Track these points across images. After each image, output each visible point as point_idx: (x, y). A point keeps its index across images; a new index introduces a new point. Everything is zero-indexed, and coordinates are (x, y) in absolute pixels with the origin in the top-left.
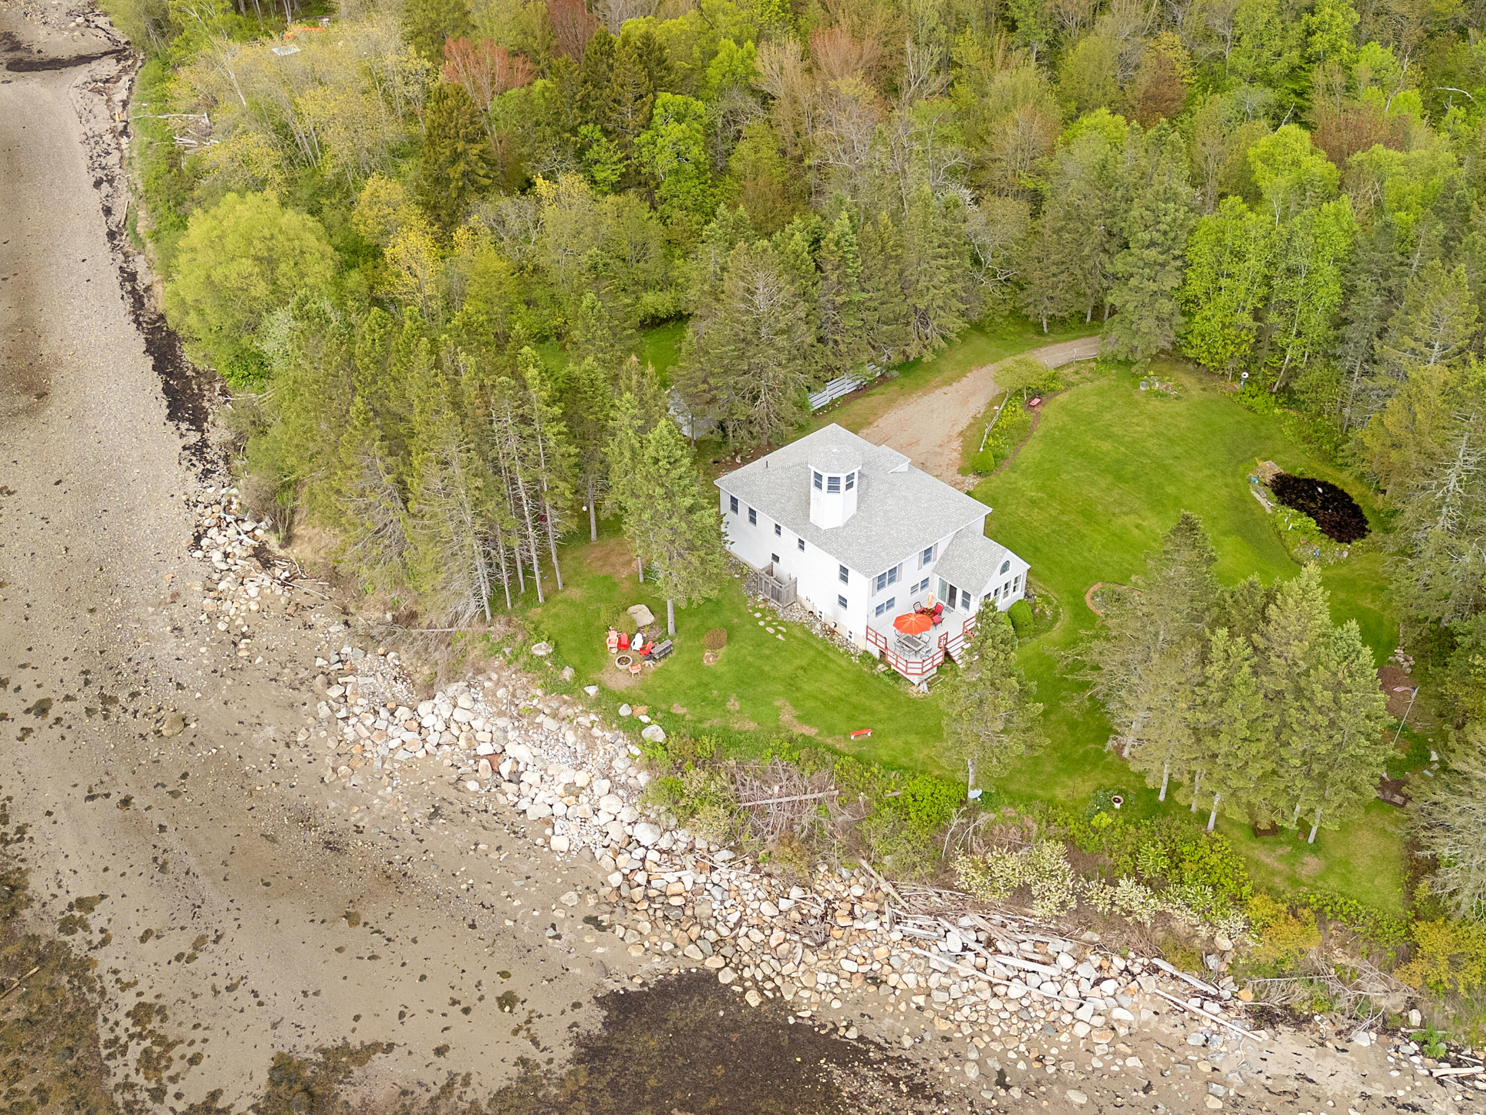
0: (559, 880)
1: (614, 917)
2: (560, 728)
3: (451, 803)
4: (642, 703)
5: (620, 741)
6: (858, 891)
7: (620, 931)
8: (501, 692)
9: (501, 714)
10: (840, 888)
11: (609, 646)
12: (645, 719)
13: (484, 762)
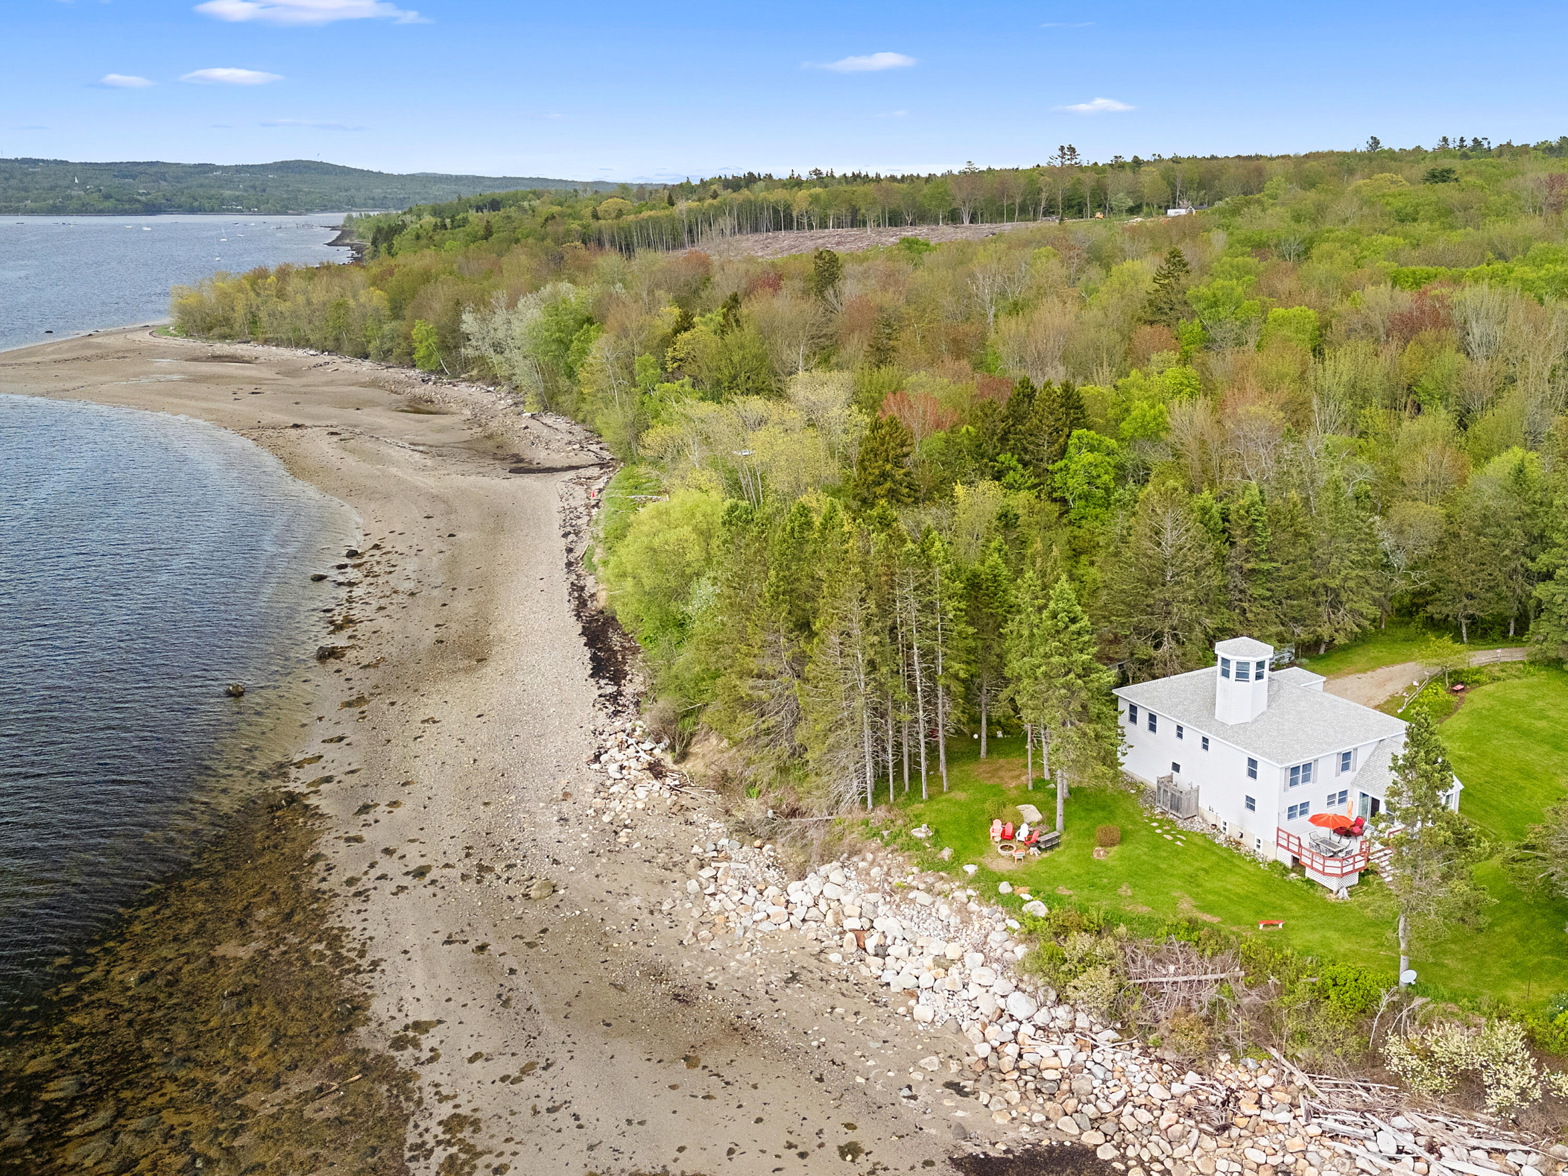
0: (919, 1047)
1: (978, 1085)
2: (933, 903)
3: (811, 972)
4: (1024, 883)
5: (998, 915)
6: (1266, 1081)
7: (984, 1098)
8: (875, 871)
9: (872, 890)
10: (1246, 1078)
11: (992, 835)
12: (1026, 897)
13: (850, 936)
